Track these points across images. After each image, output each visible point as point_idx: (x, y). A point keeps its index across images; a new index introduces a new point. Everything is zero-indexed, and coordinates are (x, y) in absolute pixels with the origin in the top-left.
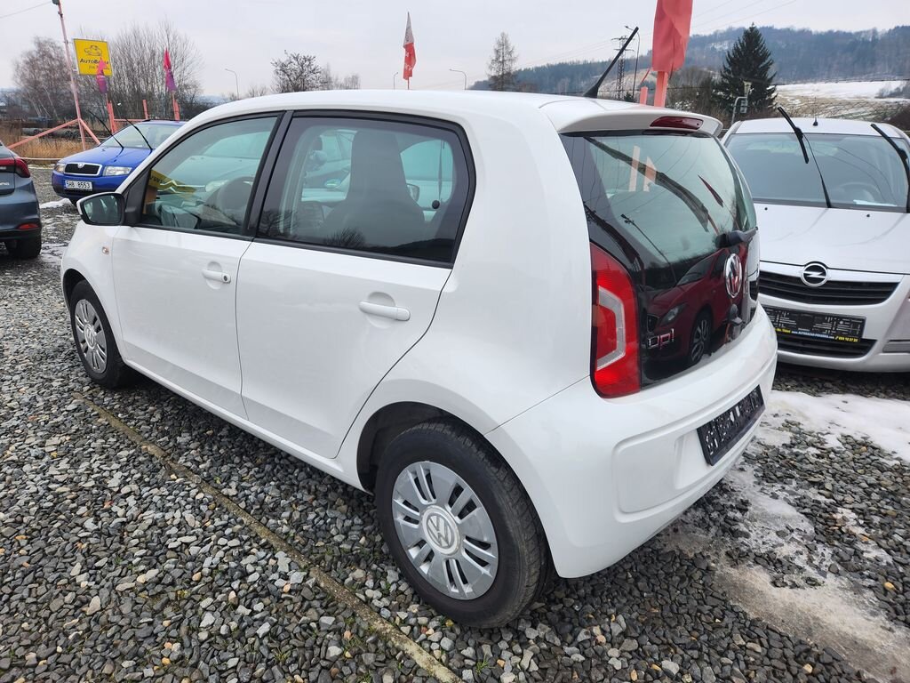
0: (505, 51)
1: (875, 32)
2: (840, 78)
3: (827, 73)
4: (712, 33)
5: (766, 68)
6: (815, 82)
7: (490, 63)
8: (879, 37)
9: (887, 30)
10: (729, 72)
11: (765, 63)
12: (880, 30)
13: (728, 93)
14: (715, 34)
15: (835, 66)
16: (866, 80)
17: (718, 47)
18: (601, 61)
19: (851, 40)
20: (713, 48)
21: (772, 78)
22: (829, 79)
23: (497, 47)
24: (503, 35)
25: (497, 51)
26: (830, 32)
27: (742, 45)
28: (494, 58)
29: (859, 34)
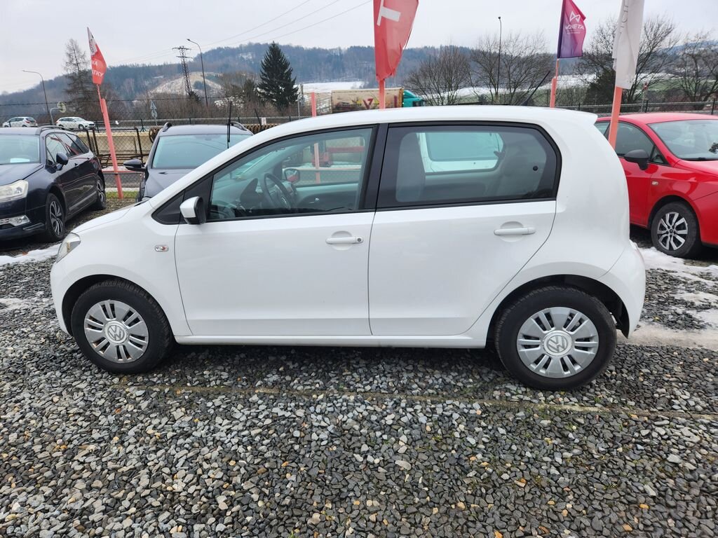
0: (77, 55)
1: (340, 49)
2: (327, 80)
3: (318, 76)
4: (238, 46)
5: (289, 73)
6: (313, 82)
7: (65, 65)
8: (343, 52)
9: (346, 48)
10: (266, 76)
11: (287, 70)
12: (342, 48)
13: (268, 91)
14: (241, 46)
15: (323, 72)
16: (343, 81)
17: (245, 57)
18: (157, 65)
19: (328, 54)
20: (242, 58)
21: (294, 81)
22: (321, 81)
23: (68, 51)
24: (72, 41)
25: (70, 55)
26: (315, 48)
27: (270, 56)
28: (68, 61)
29: (331, 50)
